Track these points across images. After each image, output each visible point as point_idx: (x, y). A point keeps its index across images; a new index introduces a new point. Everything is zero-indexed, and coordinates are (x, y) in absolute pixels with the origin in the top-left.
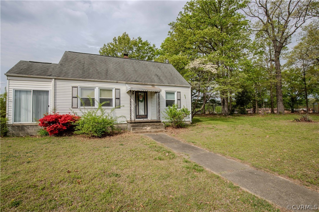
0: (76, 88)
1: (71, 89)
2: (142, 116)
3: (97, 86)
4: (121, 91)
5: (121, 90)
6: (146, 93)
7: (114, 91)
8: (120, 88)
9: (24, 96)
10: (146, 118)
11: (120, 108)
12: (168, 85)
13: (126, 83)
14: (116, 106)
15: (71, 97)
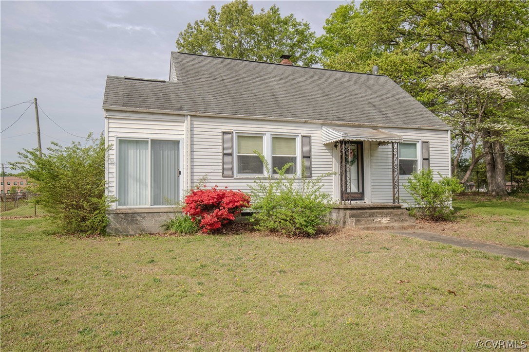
0: (229, 135)
1: (221, 137)
2: (354, 195)
3: (268, 130)
4: (312, 141)
5: (312, 138)
6: (359, 144)
7: (298, 140)
8: (312, 135)
9: (132, 151)
10: (361, 200)
11: (311, 177)
12: (405, 126)
13: (322, 125)
14: (303, 174)
15: (221, 154)
